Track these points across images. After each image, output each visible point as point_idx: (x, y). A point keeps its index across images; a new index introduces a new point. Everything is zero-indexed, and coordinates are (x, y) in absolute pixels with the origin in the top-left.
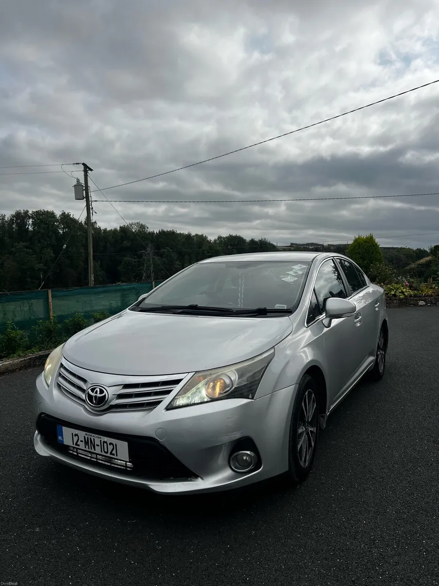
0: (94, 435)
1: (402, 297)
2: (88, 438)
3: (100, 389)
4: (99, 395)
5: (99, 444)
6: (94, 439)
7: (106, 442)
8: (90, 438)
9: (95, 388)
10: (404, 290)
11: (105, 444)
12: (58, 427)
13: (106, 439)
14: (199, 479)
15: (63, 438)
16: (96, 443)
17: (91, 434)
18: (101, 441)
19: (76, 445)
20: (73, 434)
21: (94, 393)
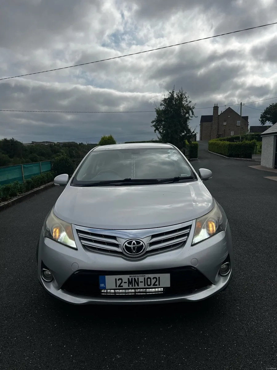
0: (138, 275)
2: (132, 279)
3: (136, 241)
4: (136, 245)
5: (143, 281)
6: (138, 278)
7: (150, 278)
8: (135, 279)
9: (132, 241)
11: (149, 280)
12: (101, 277)
13: (149, 276)
14: (213, 285)
15: (105, 285)
16: (140, 281)
17: (135, 275)
18: (145, 278)
19: (119, 287)
20: (116, 279)
21: (131, 245)
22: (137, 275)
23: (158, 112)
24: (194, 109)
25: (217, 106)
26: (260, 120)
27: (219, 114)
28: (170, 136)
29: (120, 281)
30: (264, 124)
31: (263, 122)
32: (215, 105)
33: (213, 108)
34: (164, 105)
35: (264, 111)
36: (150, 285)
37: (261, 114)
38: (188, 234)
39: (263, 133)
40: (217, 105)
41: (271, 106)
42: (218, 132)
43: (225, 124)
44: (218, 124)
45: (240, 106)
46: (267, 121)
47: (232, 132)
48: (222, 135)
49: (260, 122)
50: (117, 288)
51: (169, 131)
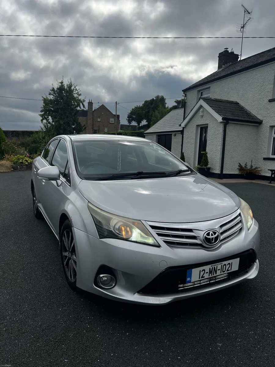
1: (27, 163)
2: (213, 268)
3: (212, 232)
4: (214, 236)
5: (220, 268)
6: (217, 267)
7: (226, 265)
10: (27, 159)
11: (224, 267)
13: (224, 263)
15: (191, 279)
16: (218, 269)
17: (215, 264)
18: (222, 265)
19: (201, 278)
20: (200, 271)
21: (209, 236)
22: (217, 264)
23: (46, 101)
24: (84, 102)
25: (91, 102)
26: (127, 120)
27: (93, 110)
28: (62, 128)
29: (203, 272)
30: (130, 124)
31: (130, 121)
32: (90, 100)
33: (88, 103)
34: (53, 95)
35: (130, 112)
36: (224, 271)
37: (128, 114)
38: (241, 221)
39: (146, 132)
40: (91, 100)
41: (136, 107)
42: (93, 127)
43: (99, 120)
44: (93, 119)
45: (115, 105)
46: (133, 121)
47: (106, 129)
48: (98, 131)
49: (127, 121)
50: (200, 279)
51: (61, 122)
